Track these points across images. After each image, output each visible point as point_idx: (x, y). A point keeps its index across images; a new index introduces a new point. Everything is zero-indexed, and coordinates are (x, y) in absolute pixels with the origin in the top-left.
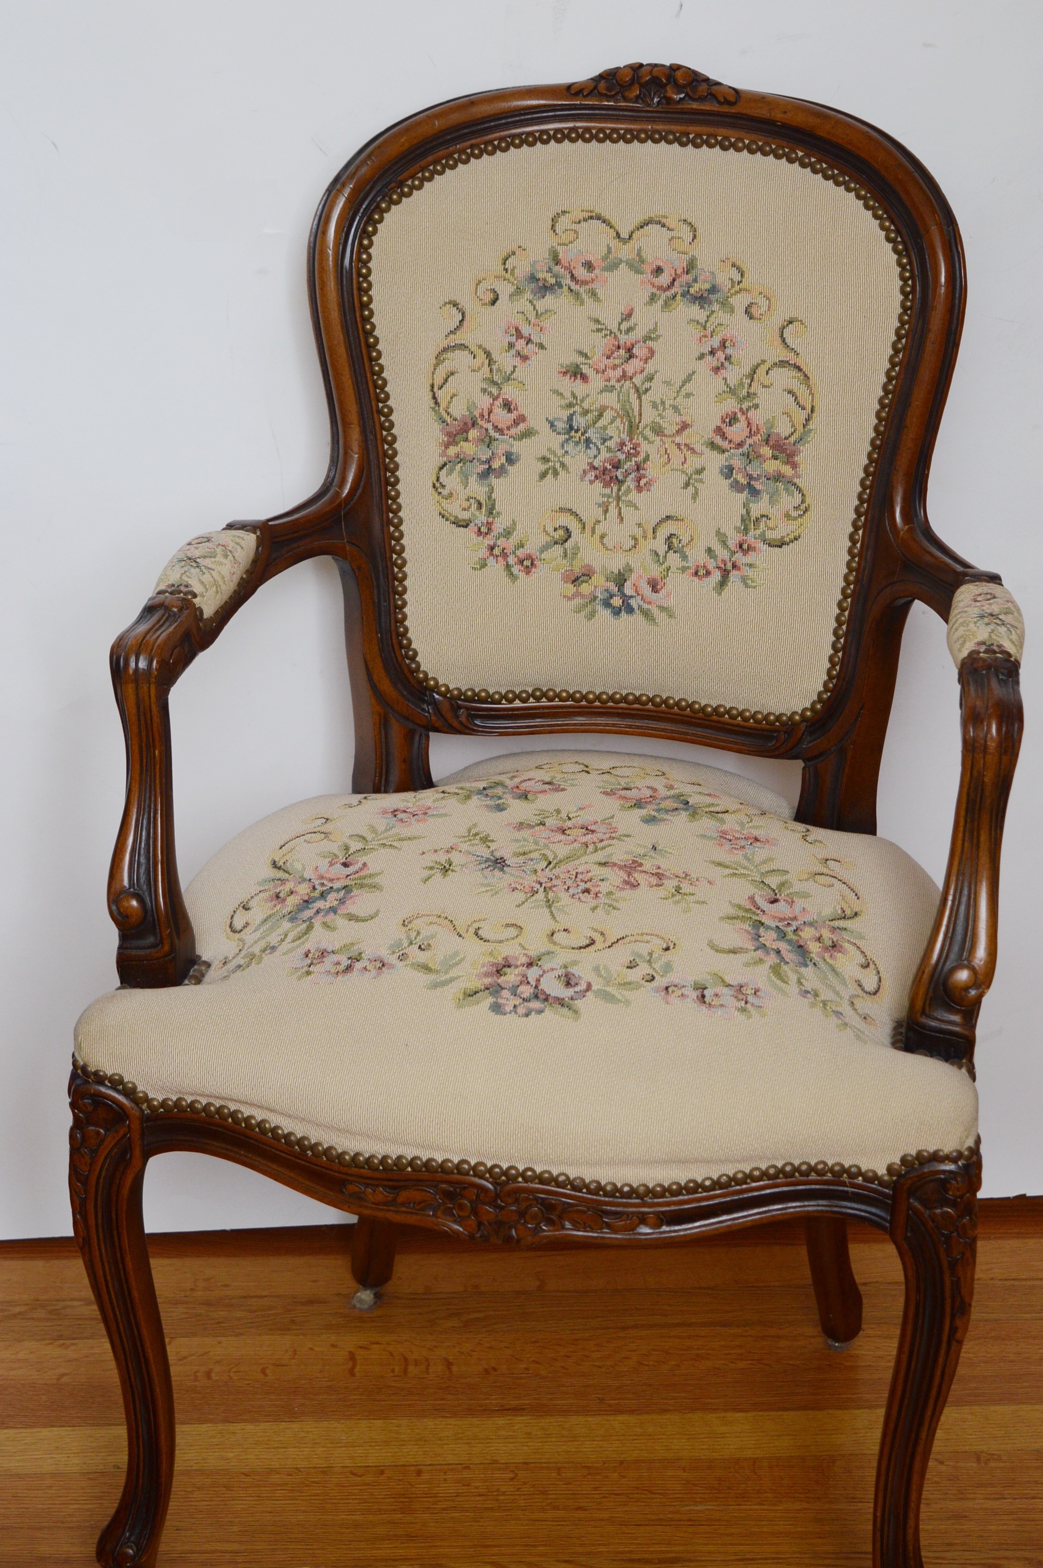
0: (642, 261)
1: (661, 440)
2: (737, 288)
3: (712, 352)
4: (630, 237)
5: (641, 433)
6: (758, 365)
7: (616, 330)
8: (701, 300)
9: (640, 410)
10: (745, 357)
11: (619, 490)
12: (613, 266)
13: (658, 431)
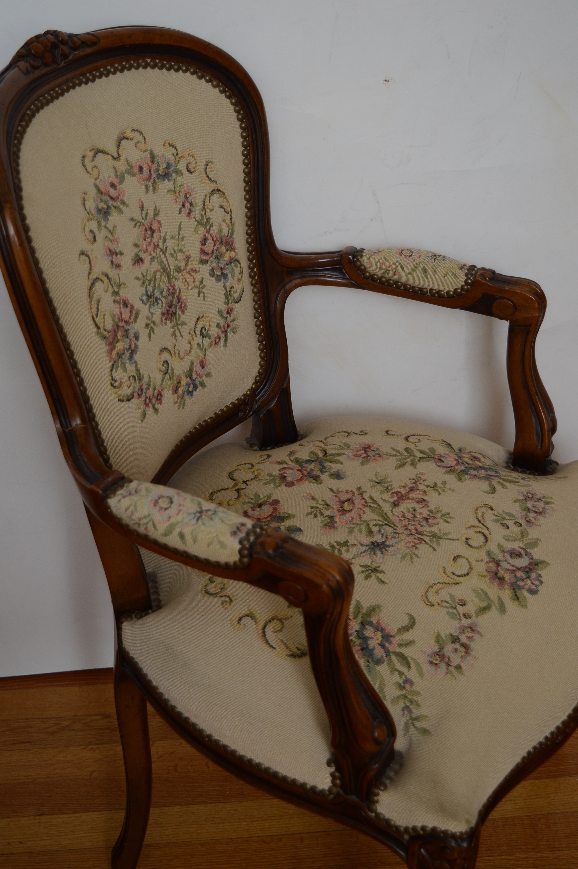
0: (132, 167)
1: (182, 275)
2: (178, 158)
3: (184, 206)
4: (119, 155)
5: (173, 277)
6: (205, 199)
7: (141, 220)
8: (166, 176)
9: (168, 263)
10: (198, 199)
11: (176, 319)
12: (122, 180)
13: (178, 270)
